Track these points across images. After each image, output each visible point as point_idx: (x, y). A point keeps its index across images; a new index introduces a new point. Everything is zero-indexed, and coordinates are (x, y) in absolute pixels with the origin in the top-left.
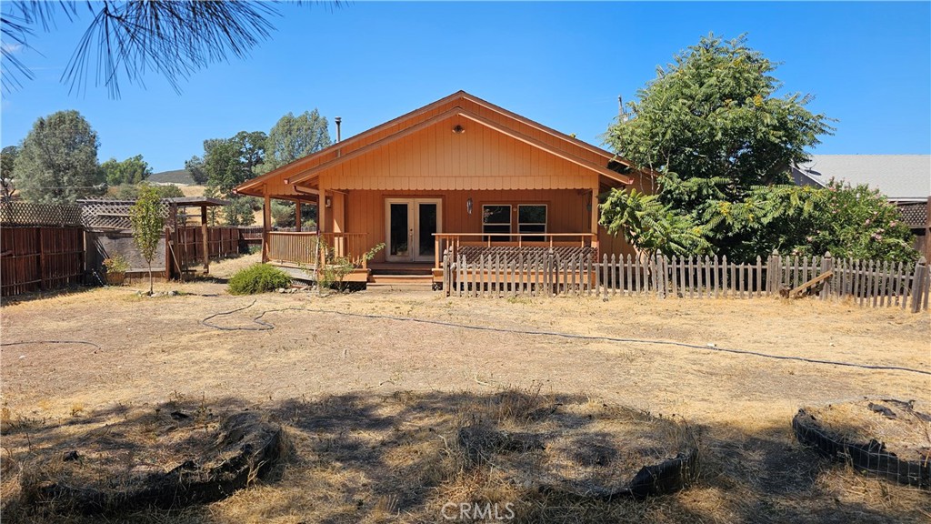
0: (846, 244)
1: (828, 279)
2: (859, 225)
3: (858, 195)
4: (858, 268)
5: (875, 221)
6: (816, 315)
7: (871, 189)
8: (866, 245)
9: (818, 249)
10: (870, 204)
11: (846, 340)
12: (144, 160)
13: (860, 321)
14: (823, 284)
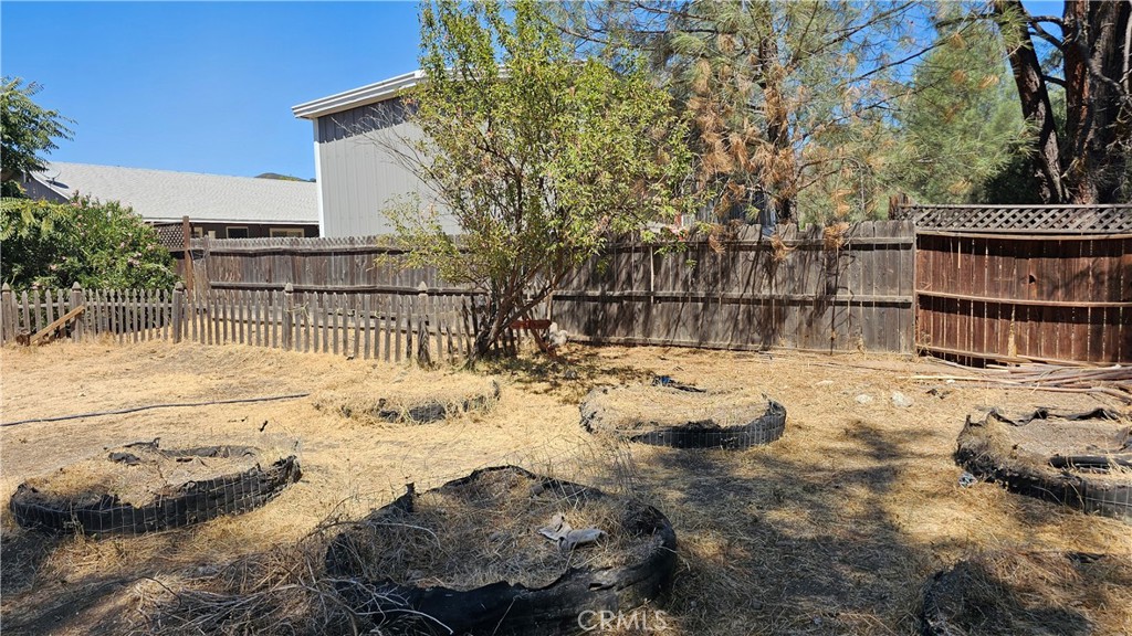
0: (100, 272)
1: (79, 316)
2: (114, 249)
3: (109, 214)
4: (113, 299)
5: (131, 245)
6: (66, 361)
7: (123, 206)
8: (124, 272)
9: (65, 280)
10: (123, 224)
11: (99, 387)
13: (119, 361)
14: (74, 322)
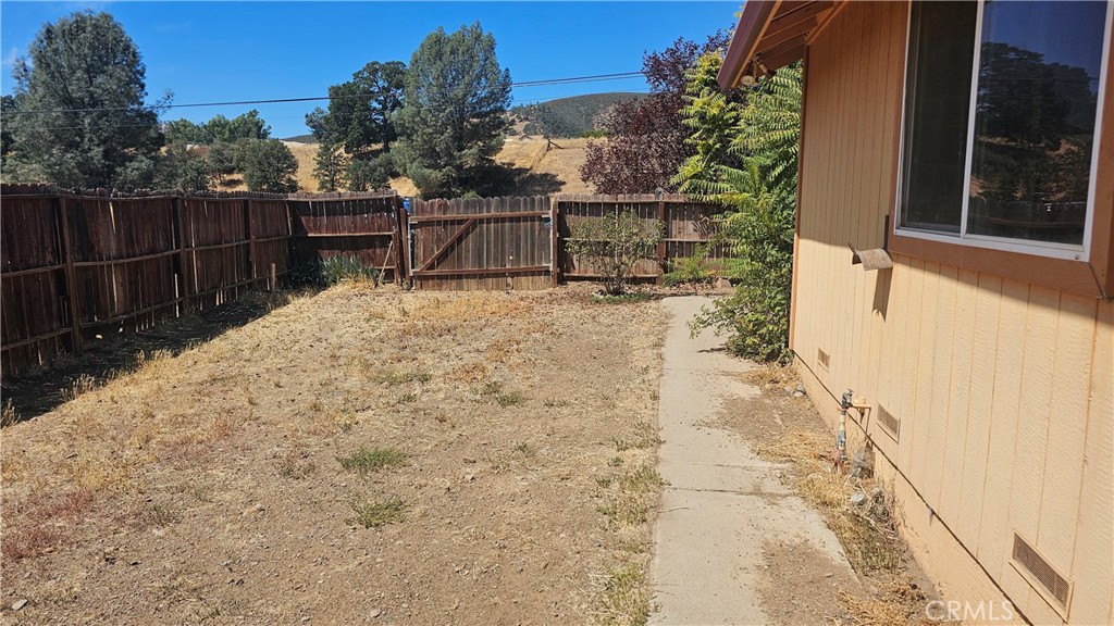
12: (260, 117)
